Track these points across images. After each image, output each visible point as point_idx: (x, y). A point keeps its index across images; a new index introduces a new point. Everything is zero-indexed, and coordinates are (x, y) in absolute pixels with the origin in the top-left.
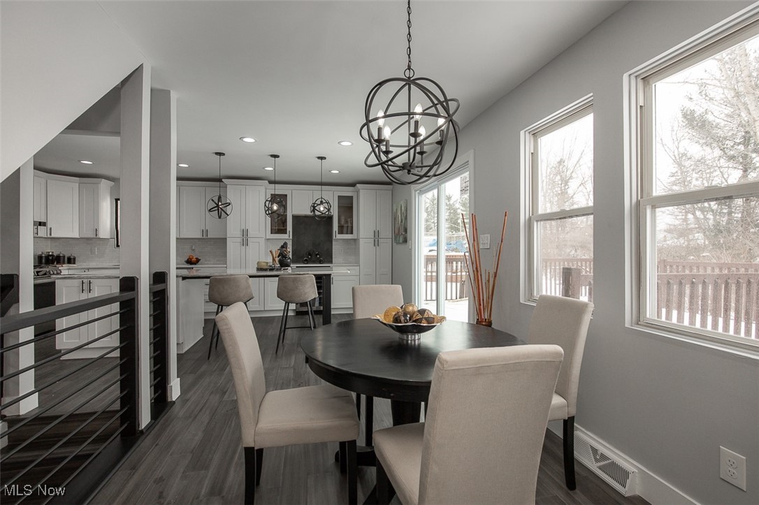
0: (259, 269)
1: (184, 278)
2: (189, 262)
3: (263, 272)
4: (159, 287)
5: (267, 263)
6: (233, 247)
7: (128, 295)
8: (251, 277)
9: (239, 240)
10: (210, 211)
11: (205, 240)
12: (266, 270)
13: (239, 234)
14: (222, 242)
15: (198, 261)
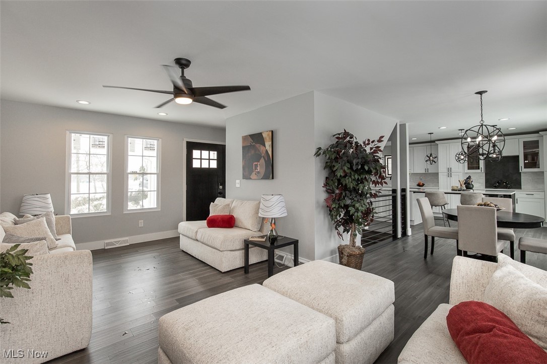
0: (453, 190)
1: (414, 192)
2: (419, 185)
3: (455, 191)
4: (404, 193)
5: (457, 187)
6: (442, 178)
7: (394, 195)
8: (445, 193)
9: (446, 174)
10: (426, 161)
11: (426, 174)
12: (456, 190)
13: (446, 170)
14: (436, 175)
15: (423, 185)
